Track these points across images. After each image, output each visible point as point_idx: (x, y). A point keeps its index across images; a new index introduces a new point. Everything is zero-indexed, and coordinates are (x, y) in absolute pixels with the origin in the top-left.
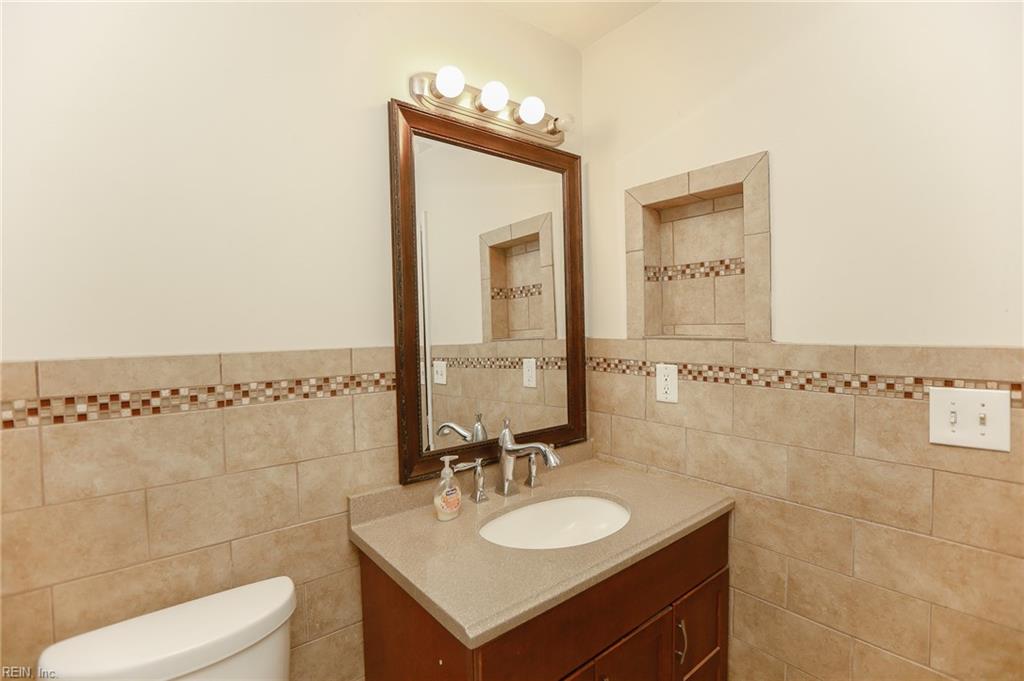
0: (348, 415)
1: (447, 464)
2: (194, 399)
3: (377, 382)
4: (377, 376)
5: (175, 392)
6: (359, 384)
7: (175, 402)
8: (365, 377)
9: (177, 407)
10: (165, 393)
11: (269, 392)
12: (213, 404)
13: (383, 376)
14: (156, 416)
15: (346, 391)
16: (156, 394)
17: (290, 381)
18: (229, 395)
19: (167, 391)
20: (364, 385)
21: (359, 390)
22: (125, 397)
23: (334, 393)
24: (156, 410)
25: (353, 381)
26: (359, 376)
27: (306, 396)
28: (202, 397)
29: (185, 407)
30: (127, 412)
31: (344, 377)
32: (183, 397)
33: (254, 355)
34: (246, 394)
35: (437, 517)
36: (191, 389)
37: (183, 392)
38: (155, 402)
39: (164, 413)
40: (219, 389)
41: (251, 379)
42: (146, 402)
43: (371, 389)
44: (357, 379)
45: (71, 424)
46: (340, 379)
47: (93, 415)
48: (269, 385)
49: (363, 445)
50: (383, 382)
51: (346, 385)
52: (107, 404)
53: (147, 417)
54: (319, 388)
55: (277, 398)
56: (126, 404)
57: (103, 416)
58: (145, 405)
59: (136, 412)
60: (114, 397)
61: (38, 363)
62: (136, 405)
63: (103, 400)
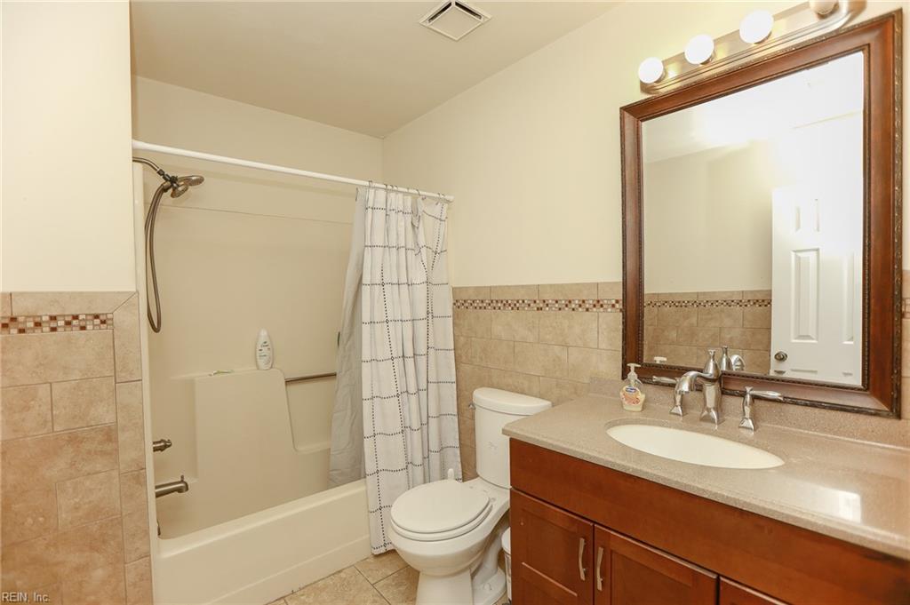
0: (595, 325)
1: (633, 369)
2: (529, 305)
3: (613, 306)
4: (614, 302)
5: (523, 302)
6: (602, 306)
7: (523, 305)
8: (606, 301)
9: (524, 308)
10: (521, 302)
11: (557, 305)
12: (536, 309)
13: (617, 302)
14: (518, 311)
15: (595, 309)
17: (566, 301)
18: (541, 305)
20: (605, 306)
21: (602, 310)
22: (510, 302)
23: (587, 310)
24: (518, 309)
25: (598, 304)
26: (603, 300)
27: (573, 309)
28: (532, 305)
29: (526, 308)
30: (510, 308)
31: (593, 301)
32: (526, 304)
33: (551, 286)
34: (547, 305)
35: (622, 406)
36: (529, 301)
37: (526, 302)
39: (520, 310)
40: (538, 302)
41: (550, 298)
43: (609, 310)
44: (601, 302)
45: (497, 311)
46: (577, 302)
47: (502, 308)
48: (557, 302)
49: (603, 346)
50: (617, 306)
51: (595, 306)
52: (506, 304)
53: (515, 311)
54: (580, 306)
55: (560, 309)
56: (510, 305)
57: (504, 309)
58: (515, 306)
59: (512, 309)
60: (507, 302)
61: (490, 287)
62: (512, 305)
63: (504, 302)
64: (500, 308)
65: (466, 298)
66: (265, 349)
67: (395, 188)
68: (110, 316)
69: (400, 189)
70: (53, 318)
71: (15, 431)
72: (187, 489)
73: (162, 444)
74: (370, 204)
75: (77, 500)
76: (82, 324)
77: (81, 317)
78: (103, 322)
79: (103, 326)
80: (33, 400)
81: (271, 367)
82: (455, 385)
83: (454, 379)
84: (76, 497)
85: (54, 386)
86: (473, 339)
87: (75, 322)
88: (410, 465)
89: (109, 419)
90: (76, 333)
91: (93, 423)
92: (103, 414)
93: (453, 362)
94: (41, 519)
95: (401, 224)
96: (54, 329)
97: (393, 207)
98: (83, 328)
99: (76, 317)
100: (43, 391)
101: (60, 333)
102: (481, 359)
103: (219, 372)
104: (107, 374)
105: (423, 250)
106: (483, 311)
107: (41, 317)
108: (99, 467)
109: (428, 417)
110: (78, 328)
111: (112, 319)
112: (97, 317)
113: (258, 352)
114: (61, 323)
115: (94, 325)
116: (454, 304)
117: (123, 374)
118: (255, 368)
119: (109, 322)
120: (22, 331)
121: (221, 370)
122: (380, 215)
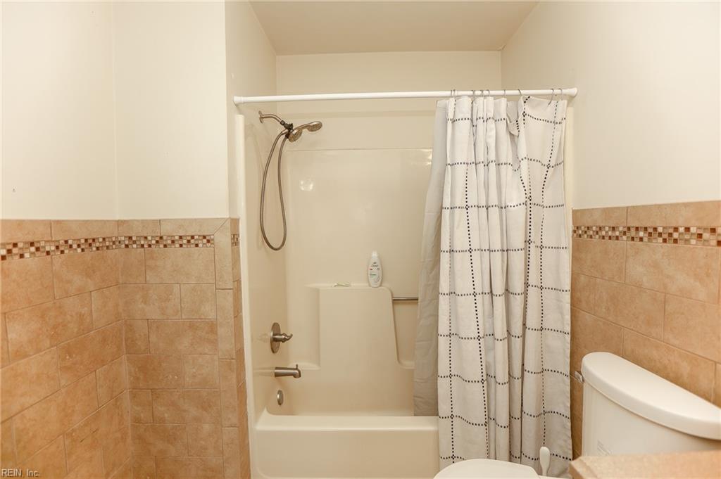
2: (700, 236)
5: (687, 229)
7: (687, 237)
9: (687, 241)
10: (682, 230)
12: (714, 242)
14: (675, 245)
16: (676, 229)
19: (683, 228)
22: (660, 230)
24: (676, 241)
28: (706, 235)
29: (693, 242)
30: (660, 240)
32: (692, 234)
36: (699, 228)
37: (693, 230)
38: (676, 235)
39: (681, 244)
42: (670, 235)
45: (637, 242)
47: (645, 239)
52: (652, 233)
53: (670, 245)
56: (660, 235)
57: (649, 240)
58: (670, 236)
59: (665, 241)
60: (655, 229)
61: (627, 208)
62: (665, 236)
63: (650, 230)
64: (641, 239)
65: (590, 225)
66: (375, 269)
67: (486, 93)
68: (212, 237)
69: (492, 92)
70: (181, 238)
71: (163, 314)
72: (300, 376)
73: (283, 337)
74: (450, 116)
75: (194, 370)
76: (196, 242)
77: (196, 237)
78: (208, 241)
79: (208, 245)
80: (171, 294)
81: (381, 286)
82: (568, 338)
83: (568, 329)
84: (194, 368)
85: (182, 285)
86: (598, 280)
87: (192, 241)
88: (492, 423)
89: (212, 315)
90: (193, 249)
91: (203, 317)
92: (209, 311)
93: (568, 306)
94: (176, 377)
95: (490, 133)
96: (181, 246)
97: (480, 115)
98: (197, 245)
99: (193, 237)
100: (176, 289)
101: (185, 249)
102: (608, 309)
103: (338, 285)
104: (211, 281)
105: (524, 164)
106: (614, 242)
107: (174, 236)
108: (207, 351)
109: (523, 370)
110: (194, 245)
111: (213, 240)
112: (204, 237)
113: (369, 271)
114: (185, 241)
115: (204, 244)
116: (575, 232)
117: (220, 283)
118: (367, 284)
119: (212, 242)
120: (165, 246)
121: (340, 284)
122: (464, 126)
